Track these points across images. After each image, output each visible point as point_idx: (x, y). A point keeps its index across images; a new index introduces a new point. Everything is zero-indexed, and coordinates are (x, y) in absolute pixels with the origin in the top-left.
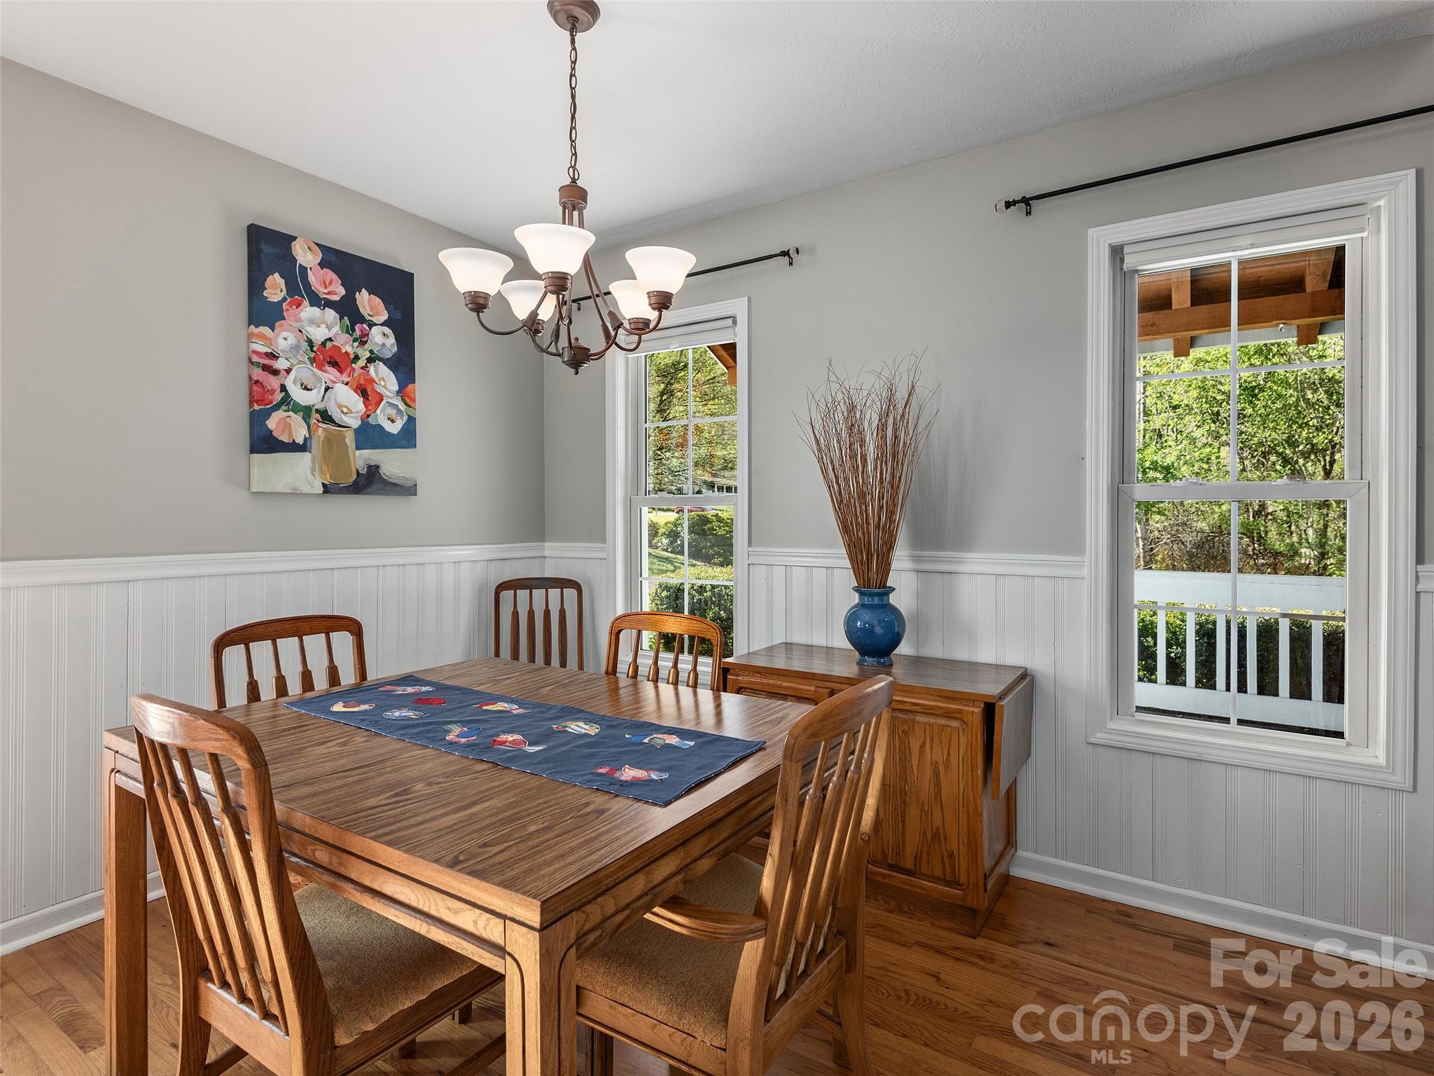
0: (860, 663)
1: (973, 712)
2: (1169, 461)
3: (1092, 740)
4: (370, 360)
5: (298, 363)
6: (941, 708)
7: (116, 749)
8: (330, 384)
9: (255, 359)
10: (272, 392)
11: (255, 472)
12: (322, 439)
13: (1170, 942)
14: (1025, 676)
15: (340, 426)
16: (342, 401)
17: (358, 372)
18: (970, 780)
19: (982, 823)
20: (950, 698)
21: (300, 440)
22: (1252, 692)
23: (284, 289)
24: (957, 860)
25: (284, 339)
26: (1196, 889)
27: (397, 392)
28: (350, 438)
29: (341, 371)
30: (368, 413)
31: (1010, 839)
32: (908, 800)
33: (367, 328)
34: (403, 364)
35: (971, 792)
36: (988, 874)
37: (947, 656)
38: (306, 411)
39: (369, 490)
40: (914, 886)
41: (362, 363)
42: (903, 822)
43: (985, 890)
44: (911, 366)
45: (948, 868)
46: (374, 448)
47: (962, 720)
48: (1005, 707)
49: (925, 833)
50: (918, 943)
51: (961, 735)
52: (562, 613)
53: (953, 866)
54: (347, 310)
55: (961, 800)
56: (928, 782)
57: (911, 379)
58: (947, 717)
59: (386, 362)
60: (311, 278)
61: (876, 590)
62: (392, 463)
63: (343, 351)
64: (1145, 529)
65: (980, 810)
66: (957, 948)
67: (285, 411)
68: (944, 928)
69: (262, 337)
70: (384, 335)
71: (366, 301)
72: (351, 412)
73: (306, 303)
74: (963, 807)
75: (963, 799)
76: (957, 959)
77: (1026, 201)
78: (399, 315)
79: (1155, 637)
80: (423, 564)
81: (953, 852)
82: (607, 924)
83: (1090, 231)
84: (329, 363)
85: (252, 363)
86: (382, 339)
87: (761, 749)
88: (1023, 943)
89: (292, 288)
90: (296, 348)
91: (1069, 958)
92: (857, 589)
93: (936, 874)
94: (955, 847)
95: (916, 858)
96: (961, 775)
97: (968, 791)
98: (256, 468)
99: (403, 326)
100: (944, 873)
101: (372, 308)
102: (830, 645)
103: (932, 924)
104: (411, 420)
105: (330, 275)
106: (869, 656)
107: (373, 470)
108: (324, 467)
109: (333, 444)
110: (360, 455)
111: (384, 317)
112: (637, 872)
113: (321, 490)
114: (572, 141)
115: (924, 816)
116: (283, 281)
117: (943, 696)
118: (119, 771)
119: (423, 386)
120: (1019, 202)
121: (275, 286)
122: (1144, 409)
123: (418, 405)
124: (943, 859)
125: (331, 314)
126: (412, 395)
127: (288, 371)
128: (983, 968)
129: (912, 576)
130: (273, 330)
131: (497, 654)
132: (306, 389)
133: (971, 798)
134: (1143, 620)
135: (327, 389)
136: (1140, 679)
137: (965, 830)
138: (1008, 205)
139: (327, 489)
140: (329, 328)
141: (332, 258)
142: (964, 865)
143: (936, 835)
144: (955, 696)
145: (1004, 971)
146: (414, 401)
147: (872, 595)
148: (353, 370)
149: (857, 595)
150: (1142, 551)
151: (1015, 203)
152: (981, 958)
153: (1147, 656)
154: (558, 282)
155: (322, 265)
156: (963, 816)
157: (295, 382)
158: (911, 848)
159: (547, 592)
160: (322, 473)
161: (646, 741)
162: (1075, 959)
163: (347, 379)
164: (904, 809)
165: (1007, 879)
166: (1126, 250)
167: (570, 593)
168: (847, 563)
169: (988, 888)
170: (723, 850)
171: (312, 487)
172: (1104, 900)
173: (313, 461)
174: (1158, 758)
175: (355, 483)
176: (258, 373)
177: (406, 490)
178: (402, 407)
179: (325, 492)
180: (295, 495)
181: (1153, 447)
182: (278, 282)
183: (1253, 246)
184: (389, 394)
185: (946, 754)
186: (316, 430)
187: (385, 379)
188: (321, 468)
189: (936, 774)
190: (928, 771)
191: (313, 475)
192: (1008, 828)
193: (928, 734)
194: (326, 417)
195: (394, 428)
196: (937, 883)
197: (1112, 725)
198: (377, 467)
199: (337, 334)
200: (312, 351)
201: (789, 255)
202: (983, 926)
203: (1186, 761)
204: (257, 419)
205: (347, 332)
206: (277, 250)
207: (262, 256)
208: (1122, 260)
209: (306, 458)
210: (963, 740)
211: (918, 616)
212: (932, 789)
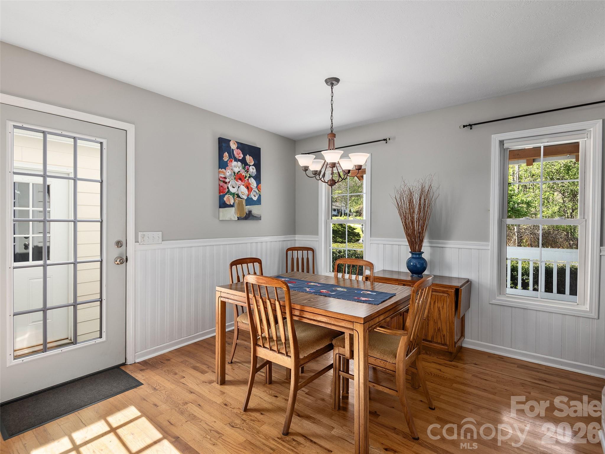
0: (412, 276)
1: (452, 291)
2: (529, 199)
3: (491, 302)
4: (249, 177)
5: (232, 180)
6: (441, 290)
7: (220, 291)
8: (239, 186)
9: (221, 179)
10: (225, 189)
11: (221, 214)
12: (237, 203)
13: (516, 366)
14: (468, 281)
15: (242, 199)
16: (242, 191)
17: (246, 181)
18: (451, 313)
19: (454, 326)
20: (443, 287)
21: (232, 204)
22: (555, 292)
23: (228, 157)
24: (446, 337)
25: (228, 173)
26: (526, 351)
27: (256, 187)
28: (244, 203)
29: (242, 182)
30: (249, 194)
31: (462, 334)
32: (429, 319)
33: (248, 167)
34: (258, 178)
35: (451, 316)
36: (456, 342)
37: (441, 275)
38: (233, 194)
39: (249, 219)
40: (431, 346)
41: (247, 178)
42: (428, 325)
43: (455, 347)
44: (430, 179)
45: (443, 340)
46: (250, 205)
47: (448, 294)
48: (462, 290)
49: (435, 329)
50: (433, 362)
51: (448, 298)
52: (308, 259)
53: (444, 339)
54: (243, 161)
55: (447, 319)
56: (436, 313)
57: (430, 184)
58: (443, 293)
59: (253, 177)
60: (235, 153)
61: (418, 253)
62: (255, 210)
63: (243, 175)
64: (518, 228)
65: (453, 322)
66: (446, 364)
67: (228, 195)
68: (441, 359)
69: (223, 172)
70: (253, 169)
71: (249, 158)
72: (244, 194)
73: (233, 161)
74: (448, 321)
75: (448, 318)
76: (446, 366)
77: (470, 125)
78: (257, 162)
79: (517, 272)
80: (262, 242)
81: (444, 335)
82: (372, 327)
83: (492, 136)
84: (239, 179)
85: (220, 180)
86: (252, 170)
87: (395, 295)
88: (467, 364)
89: (230, 157)
90: (231, 175)
91: (482, 368)
92: (411, 252)
93: (439, 342)
94: (445, 333)
95: (432, 337)
96: (447, 311)
97: (450, 316)
98: (221, 213)
99: (258, 166)
100: (442, 341)
101: (250, 161)
102: (399, 271)
103: (437, 358)
104: (260, 195)
105: (239, 151)
106: (415, 274)
107: (250, 212)
108: (238, 212)
109: (240, 204)
110: (247, 207)
111: (253, 163)
112: (377, 317)
113: (237, 219)
114: (332, 120)
115: (435, 324)
116: (228, 154)
117: (442, 287)
118: (221, 297)
119: (263, 185)
120: (468, 126)
121: (226, 156)
122: (518, 176)
123: (262, 191)
124: (441, 337)
125: (239, 163)
126: (260, 188)
127: (229, 182)
128: (455, 369)
129: (429, 248)
130: (225, 170)
131: (287, 272)
132: (234, 188)
133: (451, 318)
134: (513, 266)
135: (239, 187)
136: (511, 287)
137: (449, 328)
138: (464, 126)
139: (239, 219)
140: (239, 168)
141: (240, 146)
142: (448, 339)
143: (439, 330)
144: (446, 286)
145: (461, 370)
146: (260, 189)
147: (416, 254)
148: (245, 180)
149: (411, 254)
150: (517, 237)
151: (466, 126)
152: (454, 366)
153: (514, 279)
154: (333, 165)
155: (237, 148)
156: (448, 324)
157: (231, 186)
158: (431, 333)
159: (303, 252)
160: (237, 214)
161: (362, 292)
162: (484, 368)
163: (243, 184)
164: (428, 322)
165: (461, 348)
166: (505, 142)
167: (310, 252)
168: (408, 244)
169: (456, 347)
170: (391, 317)
171: (235, 218)
172: (494, 354)
173: (235, 210)
174: (514, 308)
175: (246, 216)
176: (222, 184)
177: (258, 218)
178: (257, 192)
179: (238, 219)
180: (230, 221)
181: (522, 193)
182: (226, 155)
183: (548, 142)
184: (254, 188)
185: (442, 304)
186: (236, 200)
187: (253, 182)
188: (237, 212)
189: (439, 311)
190: (436, 310)
191: (235, 214)
192: (462, 330)
193: (436, 298)
194: (238, 196)
195: (255, 199)
196: (439, 345)
197: (498, 298)
198: (251, 211)
199: (241, 170)
200: (235, 175)
201: (386, 140)
202: (454, 359)
203: (523, 309)
204: (221, 198)
205: (244, 169)
206: (227, 145)
207: (223, 147)
208: (503, 144)
209: (233, 209)
210: (448, 300)
211: (431, 261)
212: (438, 315)
